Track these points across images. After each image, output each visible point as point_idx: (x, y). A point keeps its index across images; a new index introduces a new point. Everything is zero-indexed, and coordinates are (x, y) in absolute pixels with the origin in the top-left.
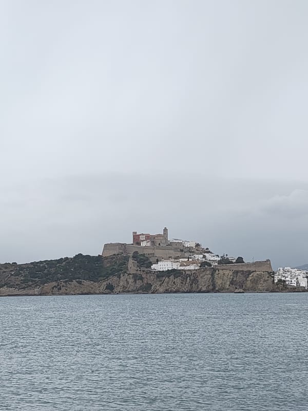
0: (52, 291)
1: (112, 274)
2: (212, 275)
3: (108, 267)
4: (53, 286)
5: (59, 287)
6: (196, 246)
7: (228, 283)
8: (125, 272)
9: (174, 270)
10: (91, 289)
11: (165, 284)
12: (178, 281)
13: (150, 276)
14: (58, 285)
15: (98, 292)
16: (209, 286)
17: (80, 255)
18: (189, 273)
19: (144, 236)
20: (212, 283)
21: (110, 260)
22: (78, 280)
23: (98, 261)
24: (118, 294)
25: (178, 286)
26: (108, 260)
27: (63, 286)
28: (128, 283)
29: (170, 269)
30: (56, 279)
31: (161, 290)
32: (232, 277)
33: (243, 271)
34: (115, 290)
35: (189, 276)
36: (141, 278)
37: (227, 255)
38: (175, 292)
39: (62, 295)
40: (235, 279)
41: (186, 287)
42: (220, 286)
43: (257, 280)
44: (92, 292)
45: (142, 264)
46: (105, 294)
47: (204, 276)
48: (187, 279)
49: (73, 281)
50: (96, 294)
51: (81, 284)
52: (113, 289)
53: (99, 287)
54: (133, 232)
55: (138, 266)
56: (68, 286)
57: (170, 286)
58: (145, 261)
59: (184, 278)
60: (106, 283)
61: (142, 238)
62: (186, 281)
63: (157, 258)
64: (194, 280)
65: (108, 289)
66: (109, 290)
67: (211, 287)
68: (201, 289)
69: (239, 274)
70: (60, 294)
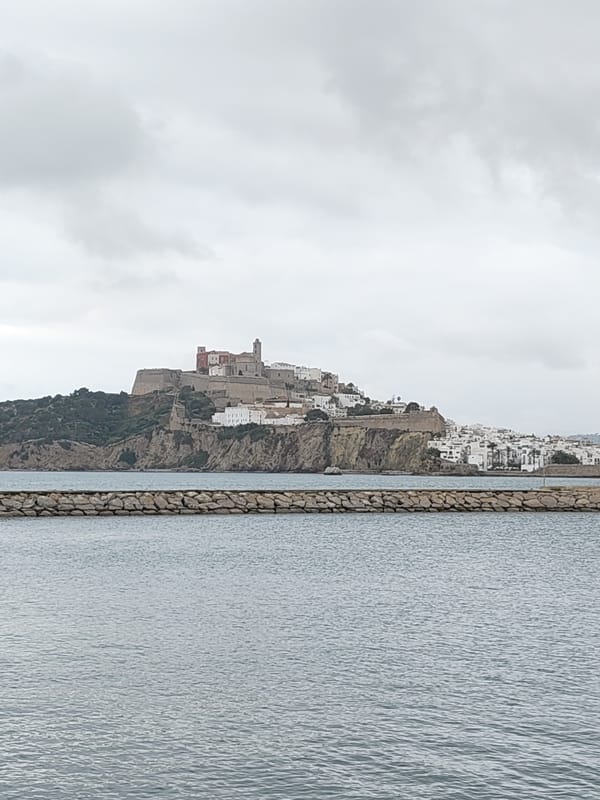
0: (10, 462)
1: (137, 431)
2: (326, 436)
3: (136, 416)
4: (11, 452)
5: (23, 454)
6: (323, 379)
7: (355, 454)
8: (162, 428)
9: (252, 426)
10: (89, 459)
11: (232, 453)
12: (258, 447)
13: (206, 437)
14: (23, 451)
15: (103, 465)
16: (317, 459)
17: (84, 391)
18: (283, 431)
19: (218, 356)
20: (324, 454)
21: (144, 402)
22: (63, 441)
23: (119, 403)
24: (142, 471)
25: (258, 458)
26: (139, 403)
27: (32, 452)
28: (164, 449)
29: (244, 423)
30: (20, 438)
31: (224, 465)
32: (363, 443)
33: (384, 430)
34: (139, 463)
35: (282, 438)
36: (190, 441)
37: (399, 399)
38: (252, 470)
39: (29, 470)
40: (368, 447)
41: (274, 460)
42: (341, 459)
43: (410, 450)
44: (91, 465)
45: (196, 413)
46: (117, 470)
47: (310, 439)
48: (276, 445)
49: (52, 443)
50: (99, 469)
51: (68, 448)
52: (135, 461)
53: (107, 456)
54: (199, 348)
55: (187, 416)
56: (44, 452)
57: (243, 458)
58: (203, 405)
59: (271, 443)
60: (120, 449)
61: (212, 359)
62: (275, 448)
63: (228, 401)
64: (290, 446)
65: (123, 460)
66: (125, 463)
67: (322, 462)
68: (301, 466)
69: (377, 436)
70: (25, 469)
